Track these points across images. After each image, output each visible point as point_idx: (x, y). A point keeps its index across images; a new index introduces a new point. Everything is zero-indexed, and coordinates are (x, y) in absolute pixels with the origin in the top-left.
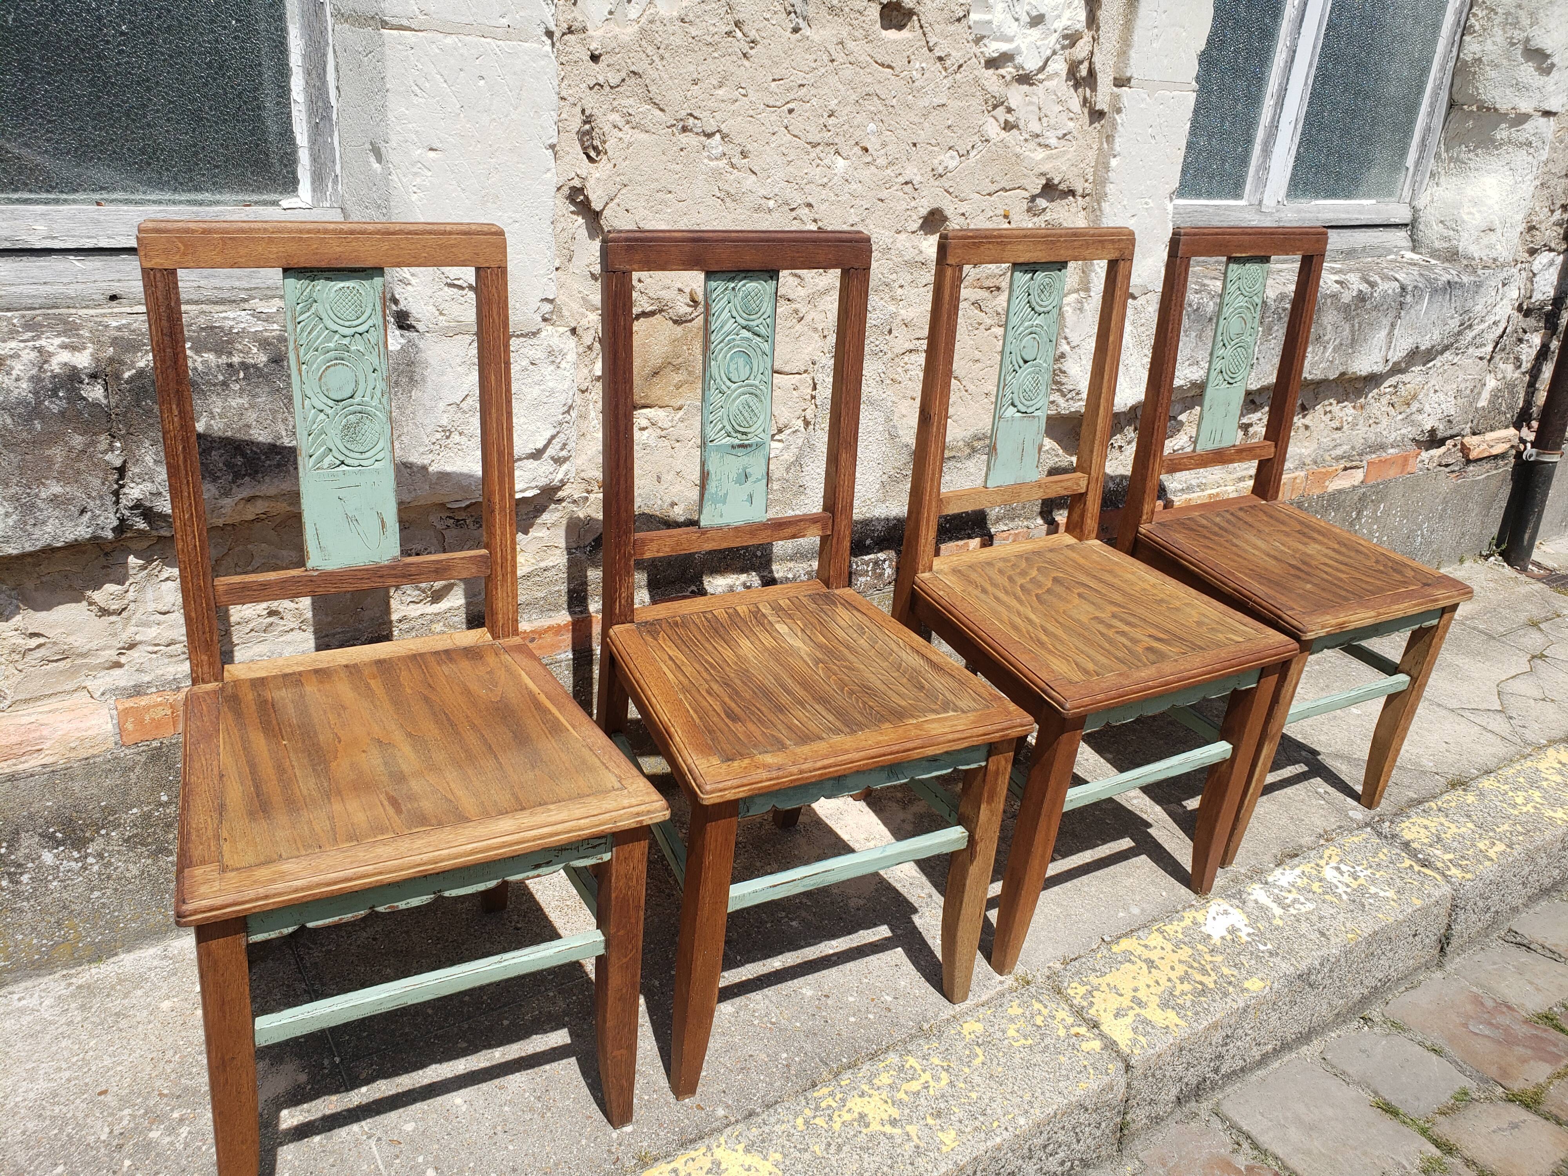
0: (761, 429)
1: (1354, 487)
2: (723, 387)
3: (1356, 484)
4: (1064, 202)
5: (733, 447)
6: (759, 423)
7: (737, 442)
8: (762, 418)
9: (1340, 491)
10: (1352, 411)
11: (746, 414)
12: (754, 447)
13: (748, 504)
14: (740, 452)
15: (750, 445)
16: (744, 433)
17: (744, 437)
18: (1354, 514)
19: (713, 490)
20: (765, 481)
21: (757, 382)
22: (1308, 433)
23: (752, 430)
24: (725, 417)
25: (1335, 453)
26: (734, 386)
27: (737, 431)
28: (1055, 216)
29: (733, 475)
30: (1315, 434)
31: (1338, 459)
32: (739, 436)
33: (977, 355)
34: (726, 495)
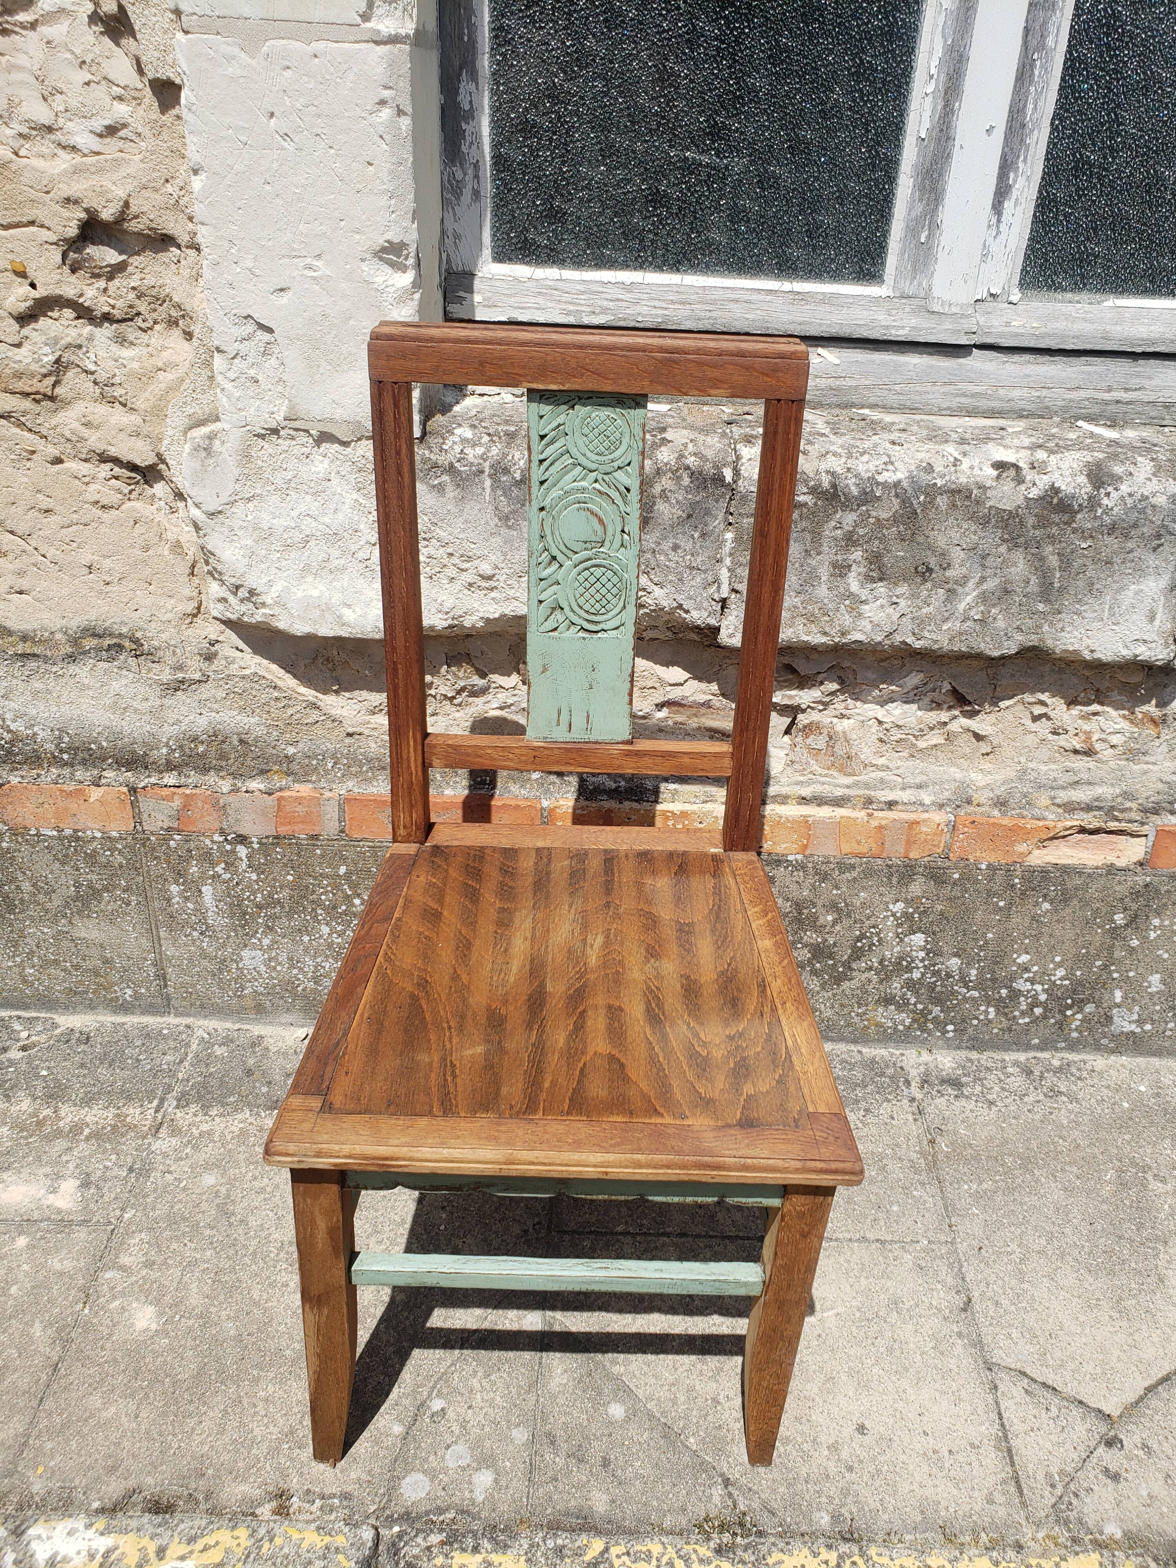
1: (1111, 870)
3: (1121, 863)
4: (163, 256)
9: (1065, 870)
10: (1124, 725)
18: (1119, 919)
22: (985, 748)
25: (1063, 796)
28: (150, 281)
30: (1007, 751)
31: (1070, 808)
33: (46, 503)
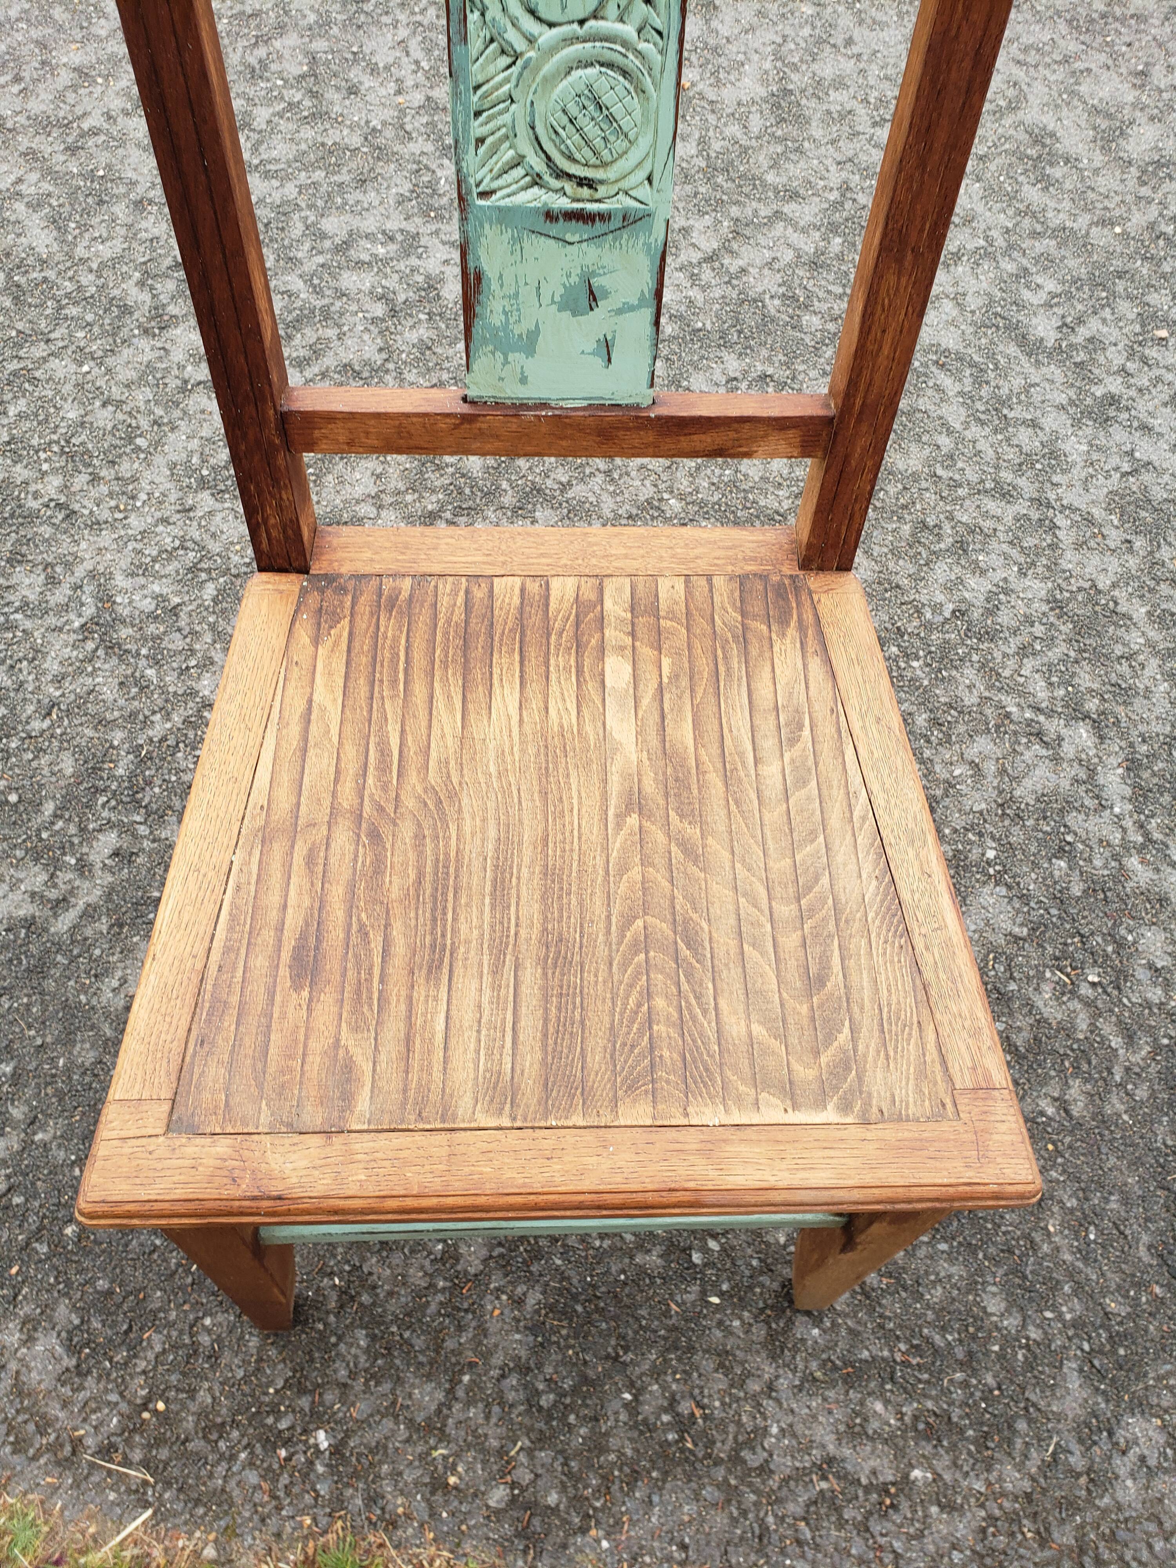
0: (642, 174)
2: (512, 35)
5: (550, 216)
6: (634, 156)
7: (564, 203)
8: (644, 143)
11: (591, 130)
12: (616, 223)
13: (600, 362)
14: (574, 232)
15: (604, 217)
16: (583, 182)
17: (585, 192)
19: (497, 320)
20: (647, 314)
21: (628, 30)
23: (610, 174)
24: (522, 130)
26: (547, 36)
27: (561, 174)
29: (554, 288)
32: (569, 187)
34: (533, 336)
